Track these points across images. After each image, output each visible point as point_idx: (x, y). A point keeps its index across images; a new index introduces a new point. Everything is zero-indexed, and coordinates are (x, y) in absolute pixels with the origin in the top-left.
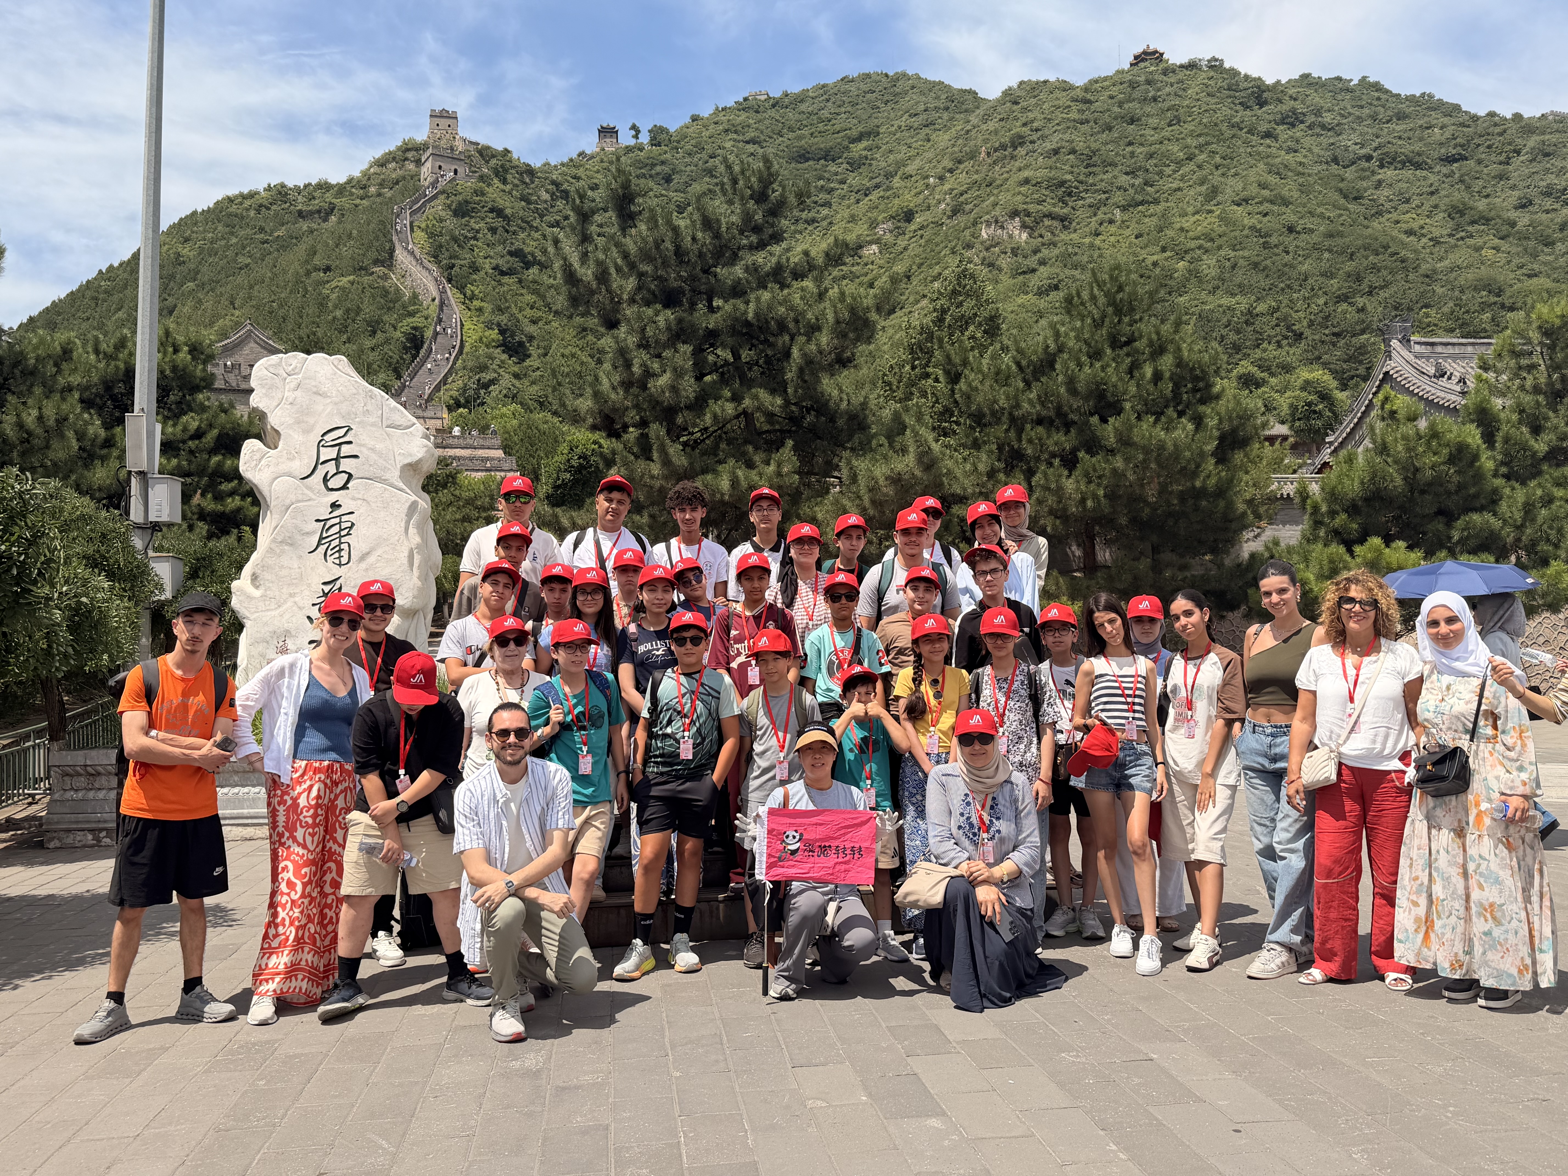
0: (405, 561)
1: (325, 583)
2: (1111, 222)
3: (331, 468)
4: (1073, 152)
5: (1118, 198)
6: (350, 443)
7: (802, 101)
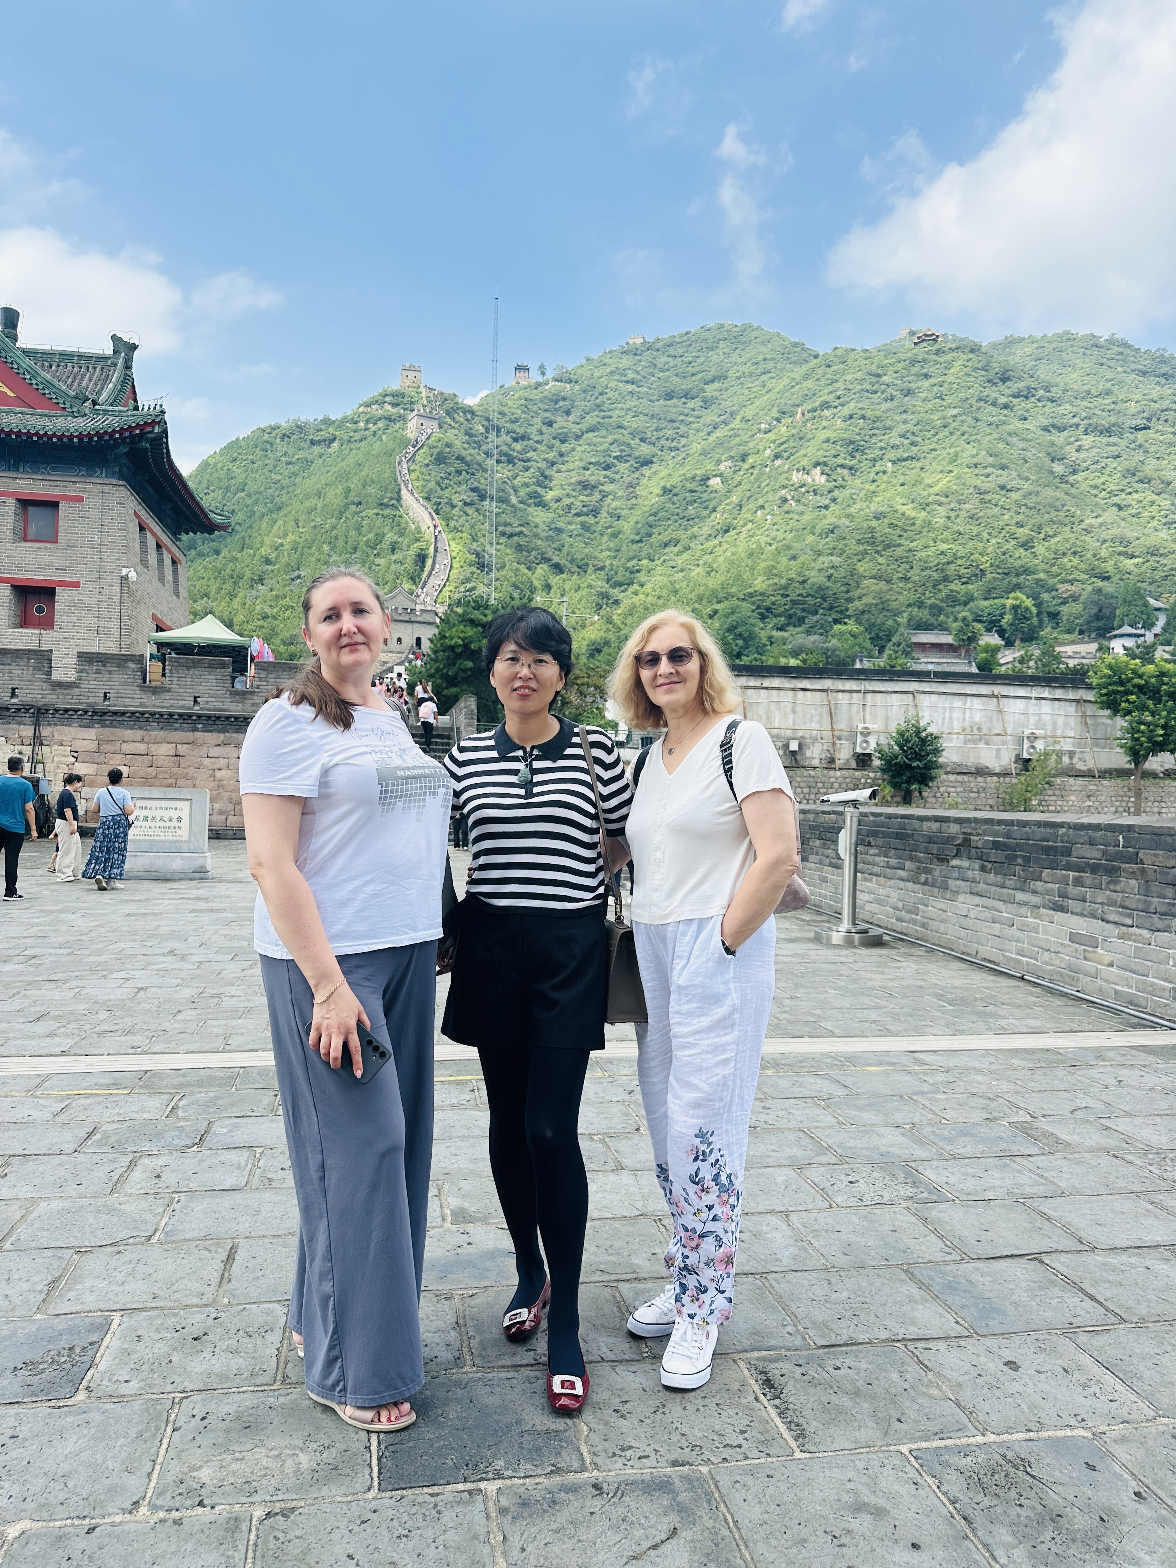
2: (884, 472)
4: (863, 417)
5: (892, 454)
7: (670, 345)
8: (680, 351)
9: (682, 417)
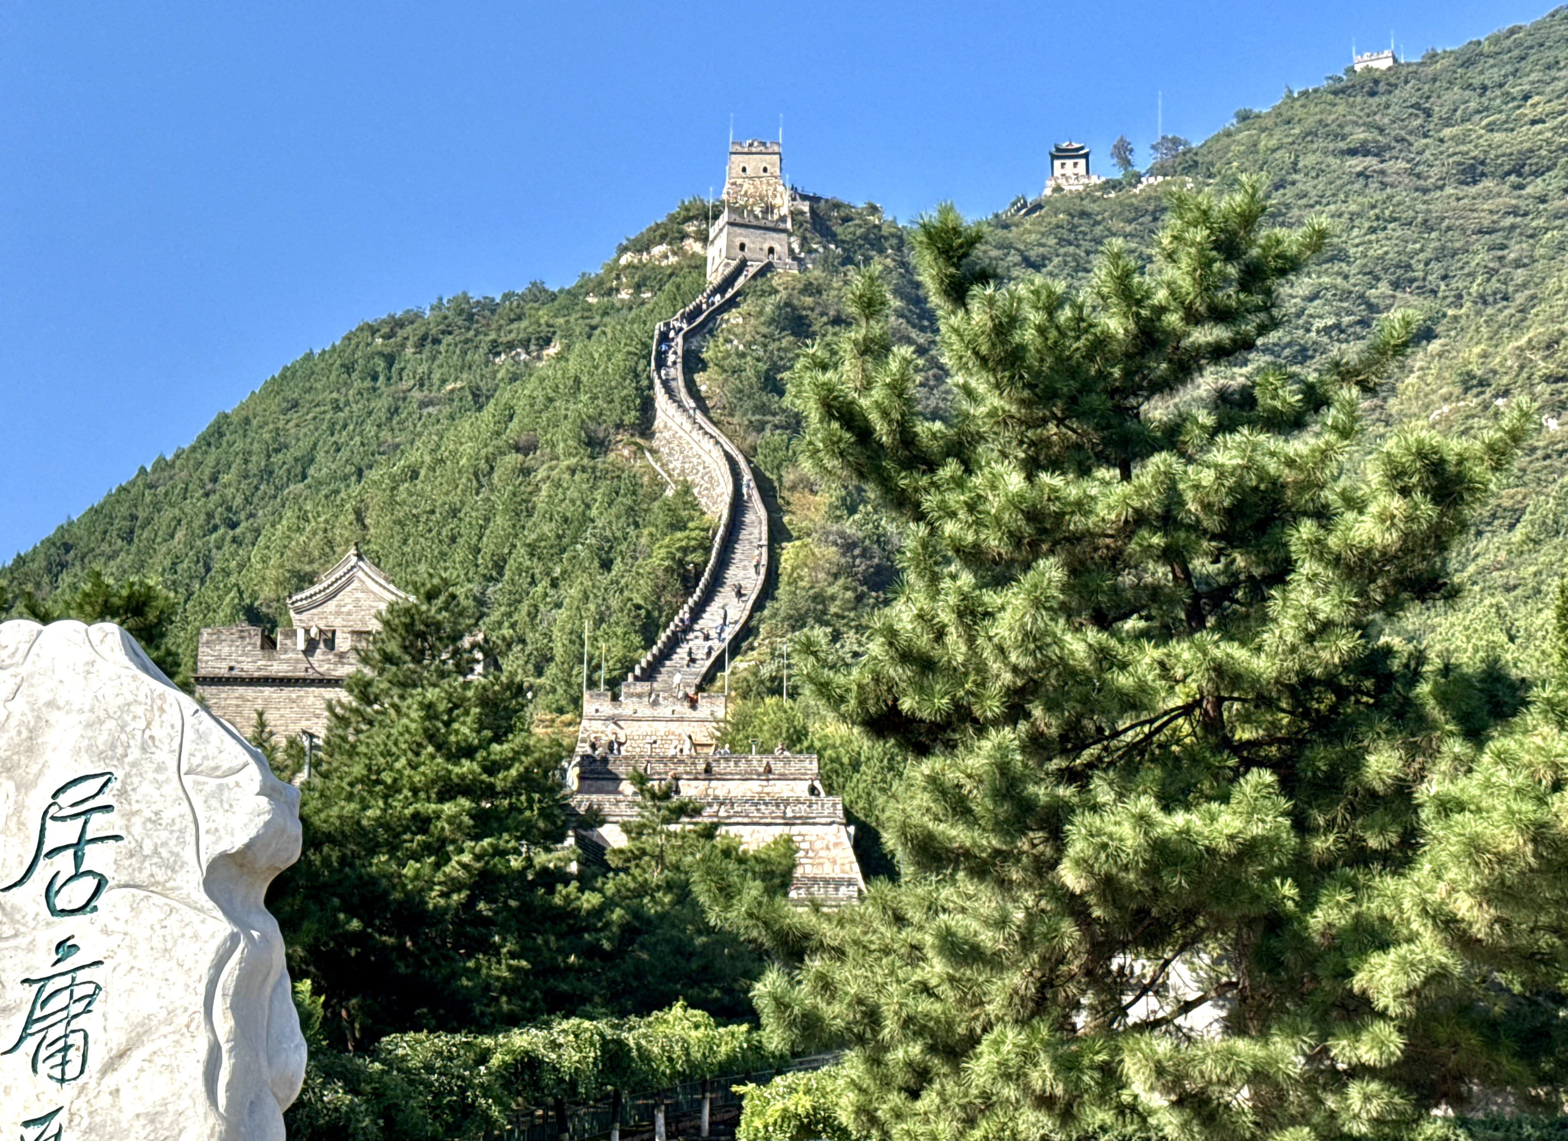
0: (199, 1071)
1: (27, 1124)
3: (65, 863)
6: (108, 808)
7: (1468, 63)
8: (1494, 75)
9: (1509, 221)
